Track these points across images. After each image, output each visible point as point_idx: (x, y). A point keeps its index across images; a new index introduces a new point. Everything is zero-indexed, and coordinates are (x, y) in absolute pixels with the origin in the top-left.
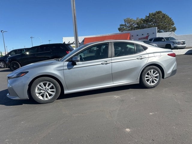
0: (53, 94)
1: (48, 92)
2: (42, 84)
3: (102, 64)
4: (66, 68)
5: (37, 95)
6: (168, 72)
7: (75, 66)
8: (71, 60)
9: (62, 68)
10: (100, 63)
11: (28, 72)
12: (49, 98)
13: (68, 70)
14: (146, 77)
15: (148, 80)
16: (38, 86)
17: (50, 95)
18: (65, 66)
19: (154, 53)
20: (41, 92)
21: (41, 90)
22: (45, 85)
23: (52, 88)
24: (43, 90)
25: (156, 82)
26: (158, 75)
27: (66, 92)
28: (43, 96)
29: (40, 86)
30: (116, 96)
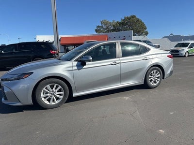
0: (61, 97)
1: (55, 96)
2: (48, 86)
3: (111, 64)
4: (76, 68)
5: (43, 99)
6: (167, 72)
7: (85, 67)
8: (79, 60)
9: (71, 69)
10: (109, 63)
11: (33, 73)
12: (57, 102)
13: (78, 70)
14: (150, 78)
15: (151, 81)
16: (44, 89)
17: (58, 99)
18: (74, 66)
19: (156, 54)
20: (48, 96)
21: (47, 93)
22: (52, 87)
23: (60, 91)
24: (50, 93)
25: (158, 82)
26: (160, 75)
27: (75, 95)
28: (49, 100)
29: (46, 88)
30: (126, 97)
